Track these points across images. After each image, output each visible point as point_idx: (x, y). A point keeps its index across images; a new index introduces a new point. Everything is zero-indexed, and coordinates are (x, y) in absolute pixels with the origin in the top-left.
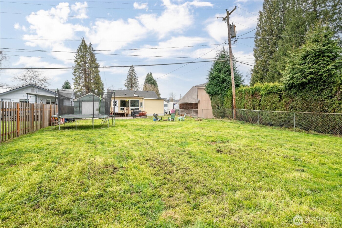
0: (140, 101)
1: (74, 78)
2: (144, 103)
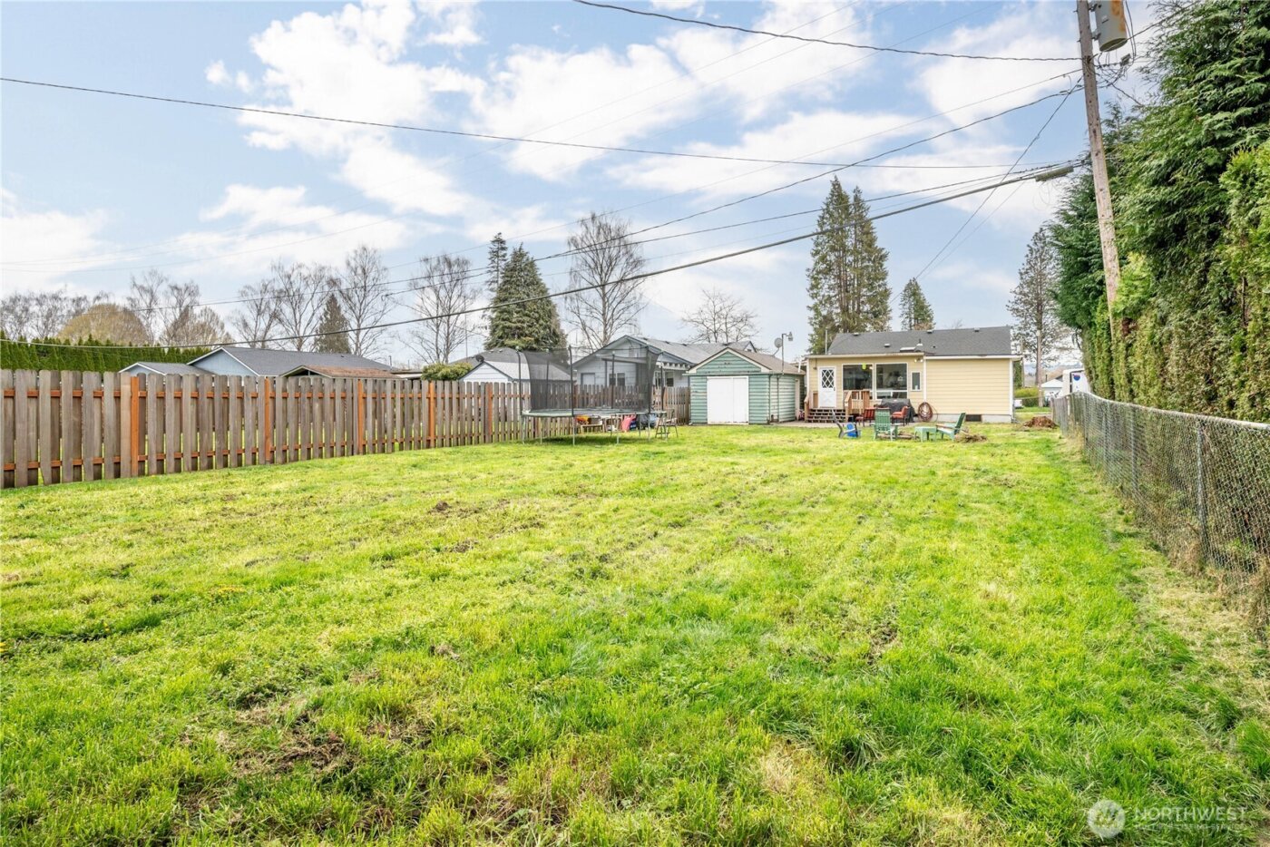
0: (912, 368)
1: (812, 302)
2: (925, 374)
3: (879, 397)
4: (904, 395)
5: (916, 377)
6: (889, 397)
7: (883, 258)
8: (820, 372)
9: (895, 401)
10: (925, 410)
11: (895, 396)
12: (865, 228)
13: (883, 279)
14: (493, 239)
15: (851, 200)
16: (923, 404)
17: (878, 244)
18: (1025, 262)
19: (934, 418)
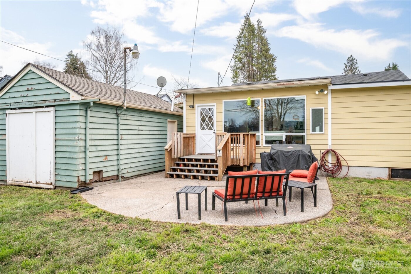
0: (312, 102)
2: (330, 111)
3: (268, 142)
4: (301, 140)
5: (318, 115)
6: (281, 142)
7: (274, 60)
8: (198, 110)
9: (290, 148)
10: (330, 160)
11: (289, 140)
12: (264, 43)
13: (274, 72)
14: (67, 54)
15: (256, 26)
16: (327, 152)
17: (271, 52)
18: (343, 72)
19: (344, 171)
